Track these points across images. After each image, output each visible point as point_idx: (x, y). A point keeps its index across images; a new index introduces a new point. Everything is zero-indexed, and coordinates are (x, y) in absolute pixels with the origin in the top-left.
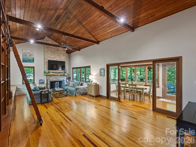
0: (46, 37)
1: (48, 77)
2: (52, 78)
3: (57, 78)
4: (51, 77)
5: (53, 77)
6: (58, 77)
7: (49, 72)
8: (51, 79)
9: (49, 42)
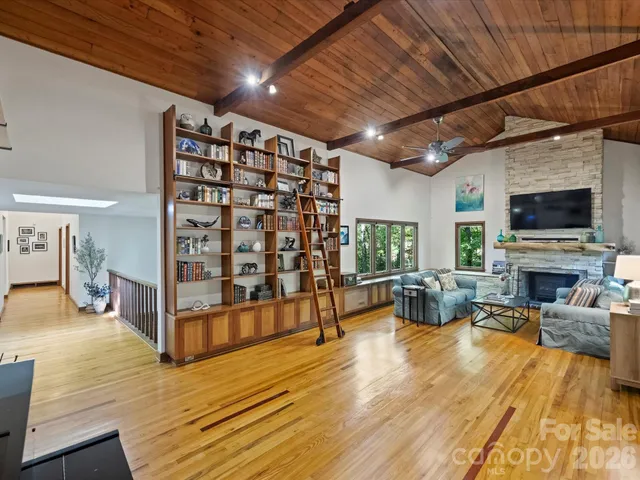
0: (507, 118)
1: (512, 255)
2: (527, 260)
3: (553, 261)
4: (526, 255)
5: (531, 255)
6: (553, 257)
7: (514, 239)
8: (522, 261)
9: (515, 131)
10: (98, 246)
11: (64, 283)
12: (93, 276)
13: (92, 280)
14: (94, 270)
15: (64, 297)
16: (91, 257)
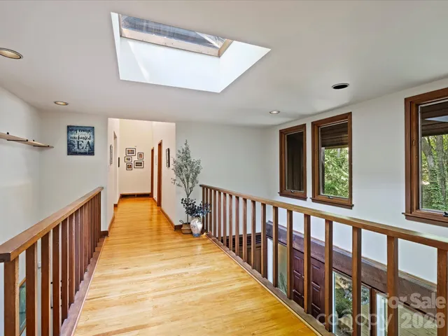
10: (194, 158)
11: (155, 196)
12: (189, 191)
13: (188, 195)
14: (190, 184)
15: (156, 209)
16: (187, 170)
